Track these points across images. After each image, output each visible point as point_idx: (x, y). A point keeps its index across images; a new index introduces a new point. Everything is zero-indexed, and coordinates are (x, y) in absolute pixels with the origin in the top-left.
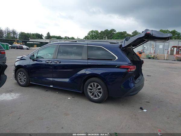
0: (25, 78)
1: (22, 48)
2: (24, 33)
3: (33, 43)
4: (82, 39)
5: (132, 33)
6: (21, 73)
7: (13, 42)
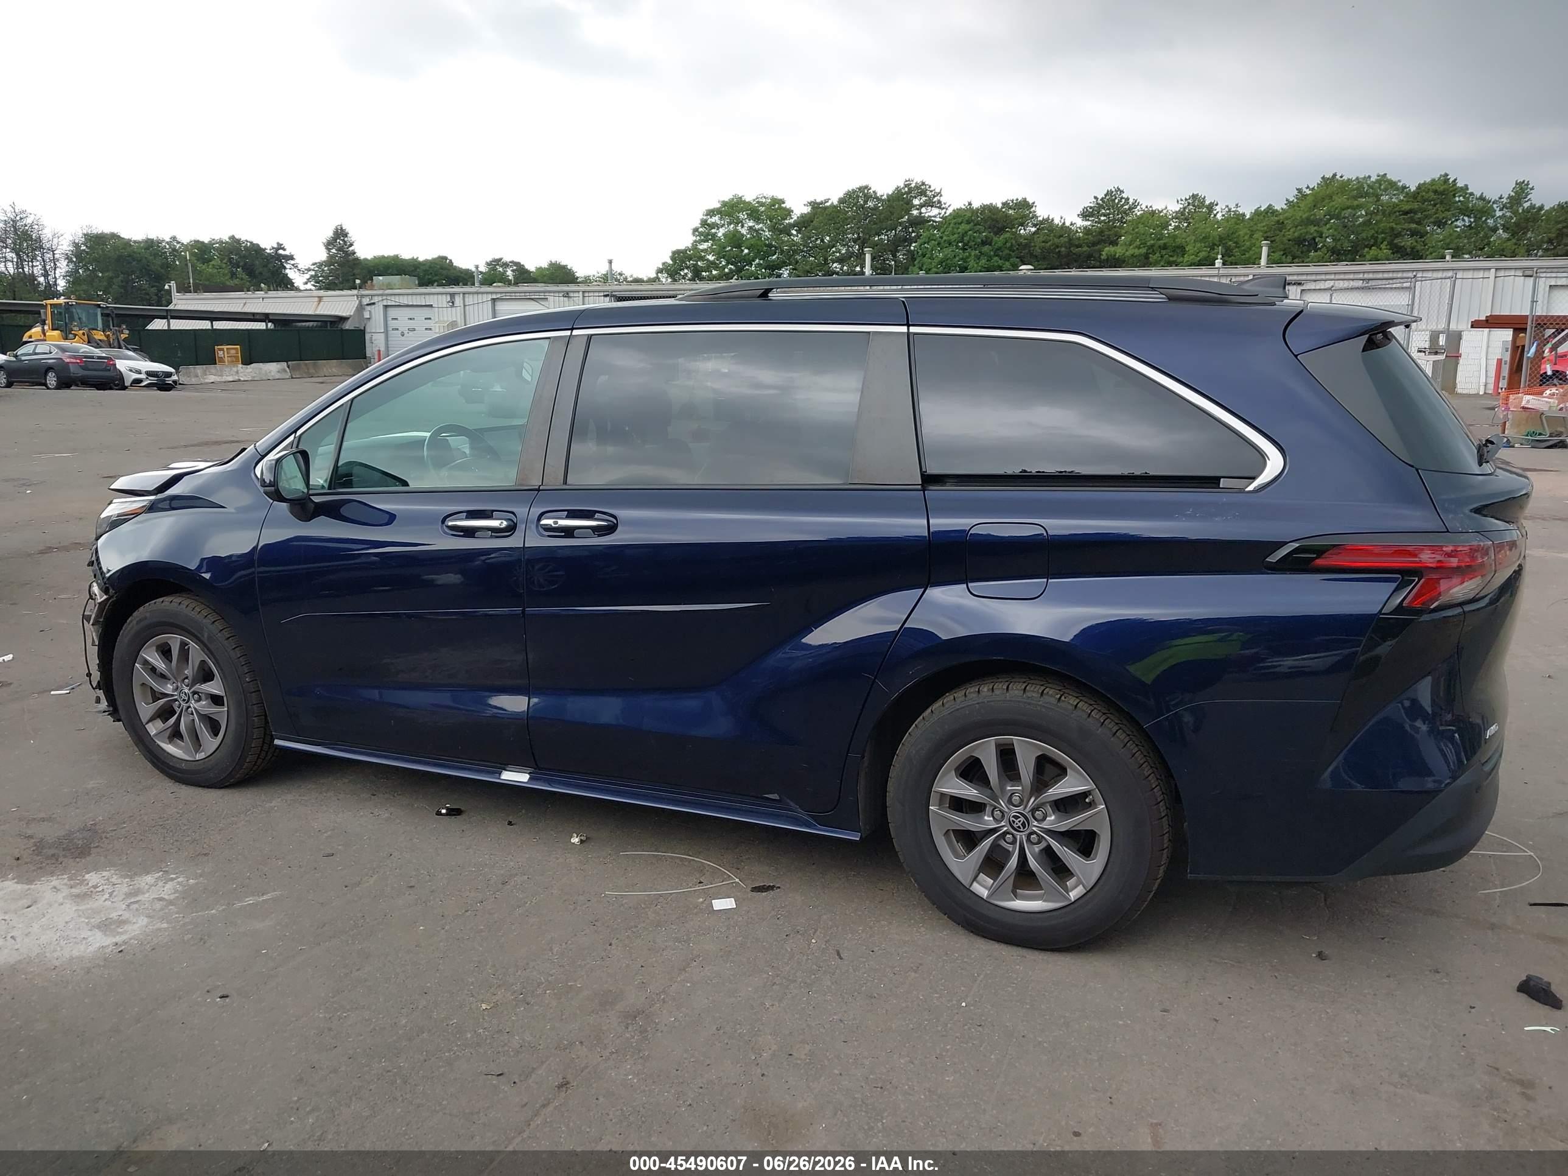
0: (216, 700)
1: (111, 381)
2: (114, 236)
3: (205, 325)
4: (637, 281)
5: (1085, 215)
6: (175, 641)
7: (21, 320)
